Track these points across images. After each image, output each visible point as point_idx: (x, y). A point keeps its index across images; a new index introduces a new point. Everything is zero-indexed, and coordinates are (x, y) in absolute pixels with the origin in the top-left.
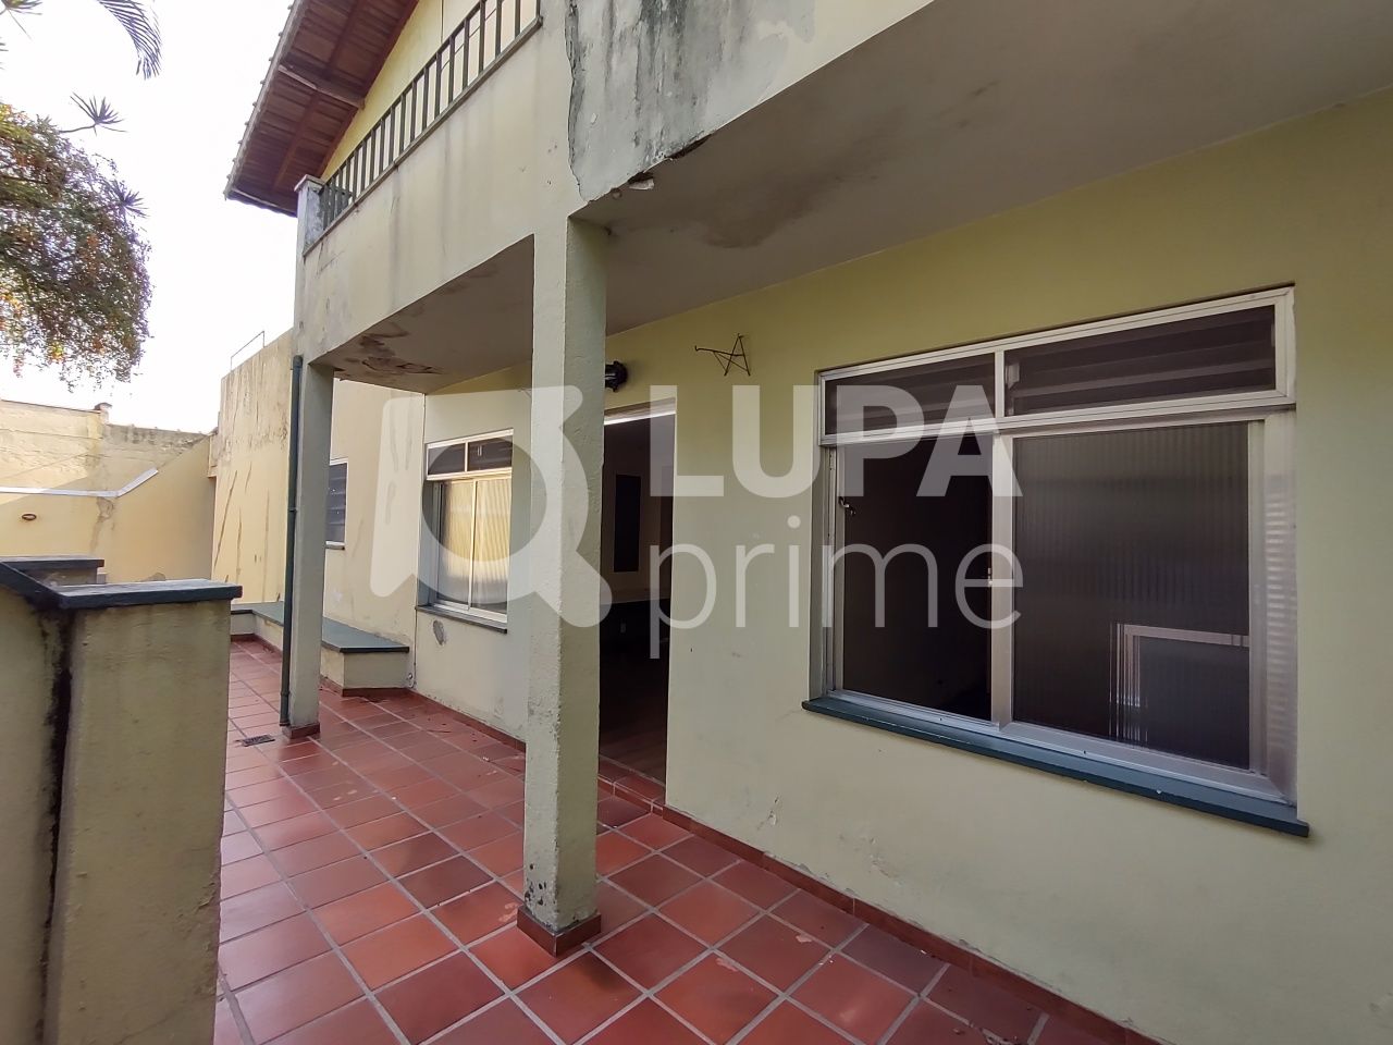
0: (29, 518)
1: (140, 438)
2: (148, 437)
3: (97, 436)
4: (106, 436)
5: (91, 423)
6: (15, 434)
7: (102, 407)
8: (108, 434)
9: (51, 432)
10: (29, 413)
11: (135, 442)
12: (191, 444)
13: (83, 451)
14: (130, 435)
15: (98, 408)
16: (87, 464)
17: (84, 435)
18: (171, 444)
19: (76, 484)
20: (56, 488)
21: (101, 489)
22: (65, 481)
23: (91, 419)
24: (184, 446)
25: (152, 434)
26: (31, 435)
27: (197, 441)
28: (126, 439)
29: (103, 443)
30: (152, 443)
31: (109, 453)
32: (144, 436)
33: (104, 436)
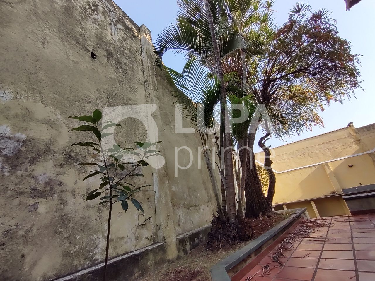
0: (351, 166)
2: (371, 127)
3: (354, 134)
4: (357, 133)
5: (350, 130)
6: (332, 142)
7: (350, 124)
8: (357, 132)
9: (340, 138)
10: (332, 135)
11: (368, 131)
13: (353, 140)
14: (365, 129)
15: (349, 125)
16: (357, 144)
17: (350, 135)
19: (358, 152)
20: (352, 155)
21: (367, 151)
22: (353, 152)
23: (349, 129)
26: (336, 141)
28: (364, 131)
29: (358, 135)
31: (362, 138)
33: (356, 133)
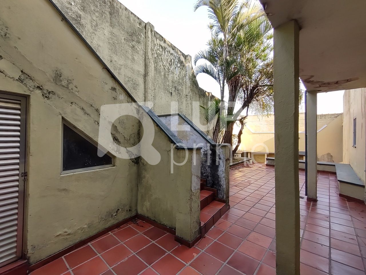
1: (322, 117)
2: (324, 116)
11: (321, 118)
12: (336, 117)
14: (319, 117)
18: (330, 117)
24: (334, 118)
25: (325, 115)
27: (338, 116)
30: (325, 118)
32: (323, 116)
